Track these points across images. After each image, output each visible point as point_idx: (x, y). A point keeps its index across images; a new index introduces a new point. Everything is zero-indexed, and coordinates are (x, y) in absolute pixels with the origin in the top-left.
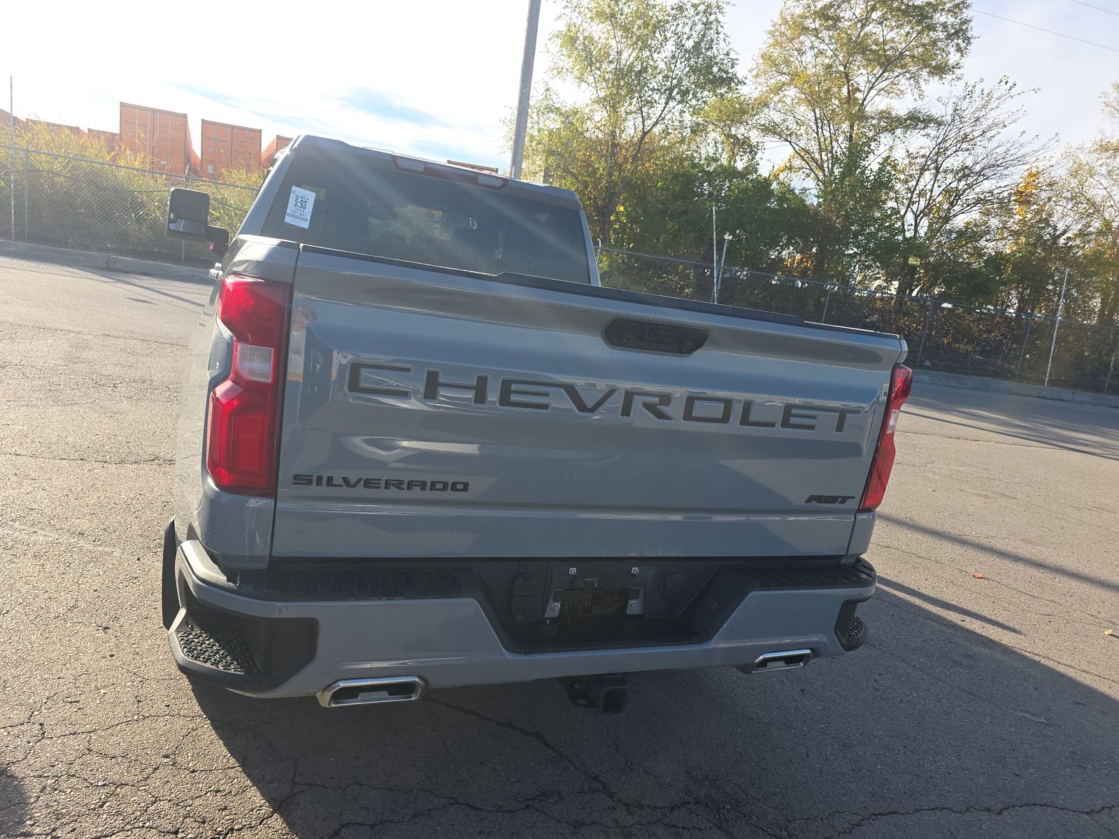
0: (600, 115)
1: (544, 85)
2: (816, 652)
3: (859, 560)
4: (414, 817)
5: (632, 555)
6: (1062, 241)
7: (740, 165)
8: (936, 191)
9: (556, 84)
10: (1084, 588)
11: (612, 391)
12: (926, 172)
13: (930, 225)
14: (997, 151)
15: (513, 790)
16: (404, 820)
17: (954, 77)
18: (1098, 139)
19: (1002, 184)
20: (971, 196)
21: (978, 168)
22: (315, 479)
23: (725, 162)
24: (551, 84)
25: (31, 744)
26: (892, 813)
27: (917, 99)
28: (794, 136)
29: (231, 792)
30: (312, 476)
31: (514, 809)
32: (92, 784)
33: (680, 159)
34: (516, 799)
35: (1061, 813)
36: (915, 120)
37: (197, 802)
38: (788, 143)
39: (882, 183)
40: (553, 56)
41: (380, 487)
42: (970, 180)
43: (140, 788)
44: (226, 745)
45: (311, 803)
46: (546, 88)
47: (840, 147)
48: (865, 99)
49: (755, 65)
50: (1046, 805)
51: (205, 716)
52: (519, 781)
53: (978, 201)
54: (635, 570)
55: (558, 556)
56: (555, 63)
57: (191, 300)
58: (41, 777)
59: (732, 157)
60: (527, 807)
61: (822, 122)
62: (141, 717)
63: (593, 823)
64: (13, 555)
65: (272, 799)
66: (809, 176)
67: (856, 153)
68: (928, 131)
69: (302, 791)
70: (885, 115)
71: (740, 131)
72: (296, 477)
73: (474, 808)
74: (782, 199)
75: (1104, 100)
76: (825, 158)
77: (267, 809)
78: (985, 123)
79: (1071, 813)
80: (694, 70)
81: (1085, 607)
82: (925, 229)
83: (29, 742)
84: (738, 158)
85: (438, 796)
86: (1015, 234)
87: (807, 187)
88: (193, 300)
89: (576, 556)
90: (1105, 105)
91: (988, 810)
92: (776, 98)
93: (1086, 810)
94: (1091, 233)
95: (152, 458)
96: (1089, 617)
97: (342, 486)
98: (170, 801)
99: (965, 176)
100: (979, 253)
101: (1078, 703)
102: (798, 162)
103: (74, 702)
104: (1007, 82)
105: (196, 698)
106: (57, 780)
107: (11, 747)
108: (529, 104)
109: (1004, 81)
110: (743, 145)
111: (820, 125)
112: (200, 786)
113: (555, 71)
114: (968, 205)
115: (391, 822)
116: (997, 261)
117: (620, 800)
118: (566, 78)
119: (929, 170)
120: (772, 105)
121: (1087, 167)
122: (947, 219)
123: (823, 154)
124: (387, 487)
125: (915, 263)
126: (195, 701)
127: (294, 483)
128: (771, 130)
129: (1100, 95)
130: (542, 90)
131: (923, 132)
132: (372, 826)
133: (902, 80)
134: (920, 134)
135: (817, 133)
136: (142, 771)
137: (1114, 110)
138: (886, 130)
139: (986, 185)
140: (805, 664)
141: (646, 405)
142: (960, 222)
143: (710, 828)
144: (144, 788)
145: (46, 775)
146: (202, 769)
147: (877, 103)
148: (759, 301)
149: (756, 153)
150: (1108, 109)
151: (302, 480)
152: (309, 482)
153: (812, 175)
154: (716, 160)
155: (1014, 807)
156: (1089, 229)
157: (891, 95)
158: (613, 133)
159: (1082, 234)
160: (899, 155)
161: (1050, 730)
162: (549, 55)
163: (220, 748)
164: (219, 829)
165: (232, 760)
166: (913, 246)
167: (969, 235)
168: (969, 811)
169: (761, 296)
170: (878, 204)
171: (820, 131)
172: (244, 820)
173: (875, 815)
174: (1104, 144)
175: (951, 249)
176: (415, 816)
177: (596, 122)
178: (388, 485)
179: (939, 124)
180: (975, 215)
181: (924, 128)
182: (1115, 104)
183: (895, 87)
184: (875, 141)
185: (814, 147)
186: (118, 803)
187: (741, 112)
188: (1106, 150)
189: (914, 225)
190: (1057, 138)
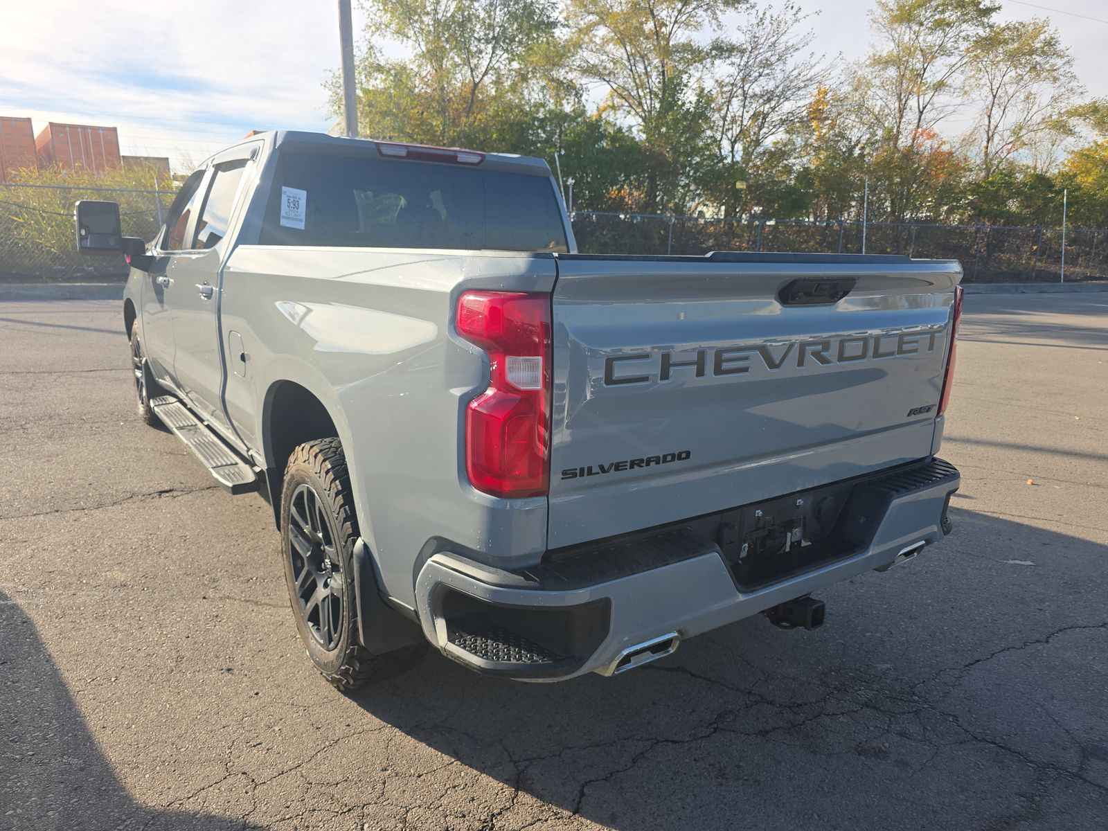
0: (428, 69)
1: (367, 43)
2: (928, 542)
3: (934, 459)
4: (634, 763)
5: (798, 489)
6: (857, 152)
7: (568, 108)
8: (747, 116)
9: (377, 40)
10: (992, 451)
11: (791, 345)
12: (734, 99)
13: (745, 149)
14: (793, 73)
15: (695, 719)
16: (628, 767)
17: (748, 6)
18: (871, 54)
19: (801, 103)
20: (774, 117)
21: (778, 92)
22: (578, 472)
23: (552, 107)
24: (373, 41)
25: (250, 793)
26: (977, 661)
27: (716, 29)
28: (612, 76)
29: (466, 785)
30: (576, 469)
31: (707, 734)
32: (337, 812)
33: (510, 107)
34: (702, 726)
35: (1086, 630)
36: (722, 50)
37: (444, 801)
38: (605, 83)
39: (701, 114)
40: (369, 12)
41: (626, 469)
42: (773, 103)
43: (384, 804)
44: (430, 745)
45: (542, 775)
46: (369, 46)
47: (655, 81)
48: (670, 33)
49: (564, 7)
50: (1072, 627)
51: (389, 726)
52: (694, 711)
53: (783, 122)
54: (800, 502)
55: (748, 502)
56: (372, 19)
57: (26, 320)
58: (284, 820)
59: (559, 102)
60: (715, 730)
61: (634, 59)
62: (332, 742)
63: (774, 729)
64: (72, 622)
65: (506, 780)
66: (630, 113)
67: (671, 87)
68: (733, 59)
69: (526, 767)
70: (687, 47)
71: (561, 74)
72: (564, 473)
73: (674, 742)
74: (614, 139)
75: (871, 17)
76: (641, 94)
77: (509, 791)
78: (781, 47)
79: (1093, 629)
80: (513, 17)
81: (1001, 466)
82: (741, 153)
83: (247, 793)
84: (564, 102)
85: (639, 740)
86: (817, 150)
87: (631, 123)
88: (30, 320)
89: (762, 499)
90: (872, 22)
91: (1038, 641)
92: (586, 39)
93: (1100, 624)
94: (877, 141)
95: (129, 495)
96: (1009, 474)
97: (599, 473)
98: (420, 807)
99: (769, 100)
100: (788, 170)
101: (1045, 544)
102: (617, 101)
103: (257, 745)
104: (792, 7)
105: (368, 711)
106: (302, 819)
107: (233, 802)
108: (354, 65)
109: (790, 7)
110: (570, 88)
111: (632, 61)
112: (436, 786)
113: (373, 28)
114: (774, 127)
115: (618, 772)
116: (805, 175)
117: (780, 705)
118: (385, 34)
119: (737, 96)
120: (584, 46)
121: (865, 81)
122: (758, 143)
123: (640, 90)
124: (632, 467)
125: (741, 187)
126: (369, 715)
127: (562, 479)
128: (591, 71)
129: (868, 13)
130: (365, 49)
131: (728, 61)
132: (606, 779)
133: (700, 12)
134: (726, 63)
135: (631, 70)
136: (373, 788)
137: (880, 25)
138: (695, 62)
139: (787, 107)
140: (918, 553)
141: (814, 354)
142: (769, 142)
143: (862, 708)
144: (387, 802)
145: (287, 817)
146: (426, 772)
147: (680, 36)
148: (608, 241)
149: (581, 96)
150: (875, 25)
151: (568, 474)
152: (575, 475)
153: (633, 112)
154: (543, 105)
155: (1053, 634)
156: (876, 138)
157: (690, 27)
158: (443, 89)
159: (871, 143)
160: (709, 85)
161: (1040, 570)
162: (364, 11)
163: (425, 750)
164: (482, 818)
165: (446, 757)
166: (735, 171)
167: (777, 155)
168: (1027, 645)
169: (610, 235)
170: (697, 134)
171: (633, 68)
172: (497, 804)
173: (967, 666)
174: (876, 58)
175: (766, 170)
176: (634, 761)
177: (423, 77)
178: (633, 464)
179: (743, 52)
180: (781, 135)
181: (728, 57)
182: (880, 20)
183: (692, 19)
184: (686, 73)
185: (631, 84)
186: (376, 822)
187: (558, 55)
188: (879, 64)
189: (730, 151)
190: (841, 56)
